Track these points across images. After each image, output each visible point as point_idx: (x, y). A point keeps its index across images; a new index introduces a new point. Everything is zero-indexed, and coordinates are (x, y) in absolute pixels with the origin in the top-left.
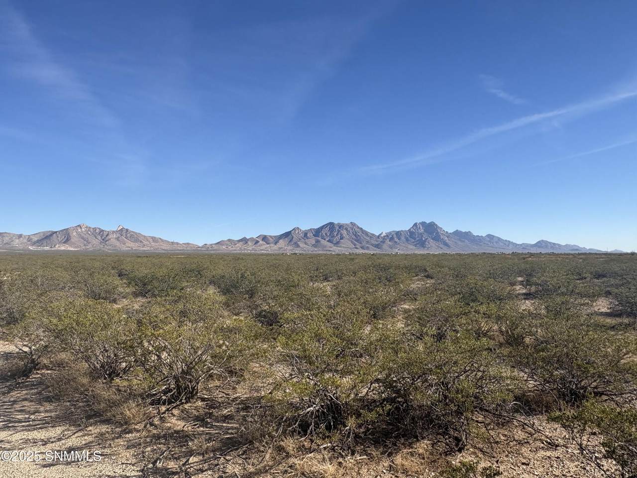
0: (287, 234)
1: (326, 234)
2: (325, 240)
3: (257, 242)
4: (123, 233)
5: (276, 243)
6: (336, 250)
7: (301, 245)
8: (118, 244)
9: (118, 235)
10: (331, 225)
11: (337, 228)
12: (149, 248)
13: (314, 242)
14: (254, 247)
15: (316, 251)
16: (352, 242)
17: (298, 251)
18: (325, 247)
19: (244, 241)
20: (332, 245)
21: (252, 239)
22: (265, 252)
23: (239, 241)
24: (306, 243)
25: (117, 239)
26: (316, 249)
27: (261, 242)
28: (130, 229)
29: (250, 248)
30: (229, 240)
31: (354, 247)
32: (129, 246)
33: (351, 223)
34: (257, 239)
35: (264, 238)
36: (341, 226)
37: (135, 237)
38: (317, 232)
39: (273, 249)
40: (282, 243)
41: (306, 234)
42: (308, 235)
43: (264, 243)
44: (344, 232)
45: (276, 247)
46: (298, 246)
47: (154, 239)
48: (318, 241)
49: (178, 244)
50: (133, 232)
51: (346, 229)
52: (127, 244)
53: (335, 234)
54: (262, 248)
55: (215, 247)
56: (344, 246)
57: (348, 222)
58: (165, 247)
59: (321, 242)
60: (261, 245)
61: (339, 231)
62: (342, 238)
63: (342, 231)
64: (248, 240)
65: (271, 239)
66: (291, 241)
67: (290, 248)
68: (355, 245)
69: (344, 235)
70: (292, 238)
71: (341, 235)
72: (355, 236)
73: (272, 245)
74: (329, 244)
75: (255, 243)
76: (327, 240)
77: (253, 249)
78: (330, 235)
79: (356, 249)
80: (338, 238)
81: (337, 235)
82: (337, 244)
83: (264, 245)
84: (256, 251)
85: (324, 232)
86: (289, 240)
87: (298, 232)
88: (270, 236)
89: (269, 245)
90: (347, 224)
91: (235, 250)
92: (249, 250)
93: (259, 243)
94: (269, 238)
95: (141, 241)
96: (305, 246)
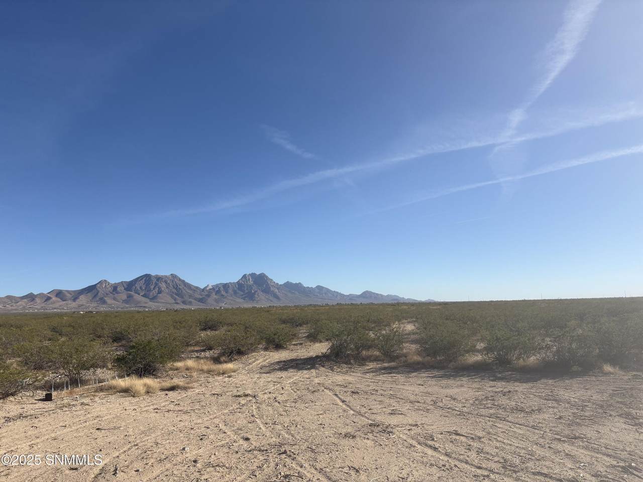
0: (91, 289)
1: (141, 288)
2: (139, 294)
3: (49, 298)
5: (75, 299)
6: (152, 305)
7: (109, 300)
10: (147, 278)
11: (155, 281)
13: (124, 297)
14: (43, 305)
15: (127, 308)
16: (172, 297)
17: (103, 308)
18: (139, 302)
19: (31, 297)
20: (148, 300)
21: (41, 295)
22: (59, 310)
23: (23, 298)
24: (115, 299)
26: (127, 306)
27: (54, 299)
29: (37, 307)
30: (8, 297)
31: (174, 302)
33: (172, 274)
34: (49, 295)
35: (59, 294)
36: (159, 278)
38: (130, 286)
39: (70, 306)
40: (83, 299)
41: (115, 288)
42: (118, 289)
43: (59, 300)
44: (163, 286)
45: (74, 305)
46: (104, 302)
48: (129, 296)
51: (166, 282)
53: (153, 287)
54: (57, 305)
56: (163, 301)
57: (168, 274)
59: (135, 297)
60: (54, 302)
61: (156, 284)
62: (160, 292)
63: (160, 284)
64: (36, 296)
65: (68, 295)
66: (95, 296)
67: (94, 304)
68: (175, 299)
69: (163, 289)
70: (97, 294)
71: (159, 288)
72: (176, 289)
73: (69, 302)
74: (144, 299)
75: (46, 301)
76: (141, 294)
77: (42, 307)
78: (145, 289)
79: (175, 305)
80: (155, 292)
81: (154, 289)
82: (153, 299)
83: (59, 302)
84: (47, 310)
85: (138, 286)
86: (93, 296)
87: (106, 286)
88: (68, 291)
89: (65, 302)
90: (166, 276)
91: (16, 310)
92: (37, 309)
93: (51, 300)
94: (66, 293)
96: (114, 302)
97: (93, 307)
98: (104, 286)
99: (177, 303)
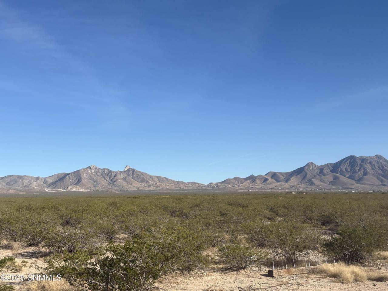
0: (299, 171)
1: (346, 169)
2: (345, 176)
3: (266, 180)
4: (130, 172)
5: (287, 181)
6: (359, 187)
7: (317, 182)
8: (125, 184)
9: (125, 175)
10: (352, 160)
11: (359, 162)
12: (154, 188)
13: (331, 179)
14: (262, 185)
15: (334, 189)
16: (378, 178)
17: (312, 189)
18: (345, 184)
19: (252, 178)
20: (354, 182)
21: (260, 177)
22: (275, 191)
23: (246, 179)
24: (322, 181)
25: (125, 179)
26: (334, 187)
27: (270, 180)
28: (137, 169)
29: (258, 187)
30: (236, 178)
31: (381, 184)
32: (136, 186)
33: (376, 155)
34: (266, 177)
35: (274, 175)
36: (363, 160)
37: (141, 177)
38: (335, 168)
39: (283, 187)
40: (294, 181)
41: (321, 170)
42: (325, 171)
43: (274, 181)
44: (368, 167)
45: (287, 185)
46: (312, 184)
47: (160, 179)
48: (336, 178)
49: (183, 183)
50: (139, 172)
51: (371, 163)
52: (134, 185)
53: (358, 168)
54: (272, 186)
55: (221, 186)
56: (369, 183)
57: (373, 155)
58: (170, 186)
59: (340, 179)
60: (270, 183)
61: (361, 166)
62: (365, 174)
63: (365, 166)
64: (256, 178)
65: (281, 177)
66: (304, 178)
67: (304, 186)
68: (382, 181)
69: (368, 170)
70: (306, 175)
71: (365, 170)
72: (382, 170)
73: (283, 183)
74: (350, 181)
75: (264, 182)
76: (347, 176)
77: (261, 187)
78: (351, 170)
79: (383, 187)
80: (361, 173)
81: (359, 170)
82: (359, 180)
83: (274, 183)
84: (265, 189)
85: (343, 168)
86: (302, 177)
87: (313, 168)
88: (281, 173)
89: (279, 183)
90: (371, 158)
91: (242, 189)
92: (257, 188)
93: (268, 181)
94: (279, 175)
95: (147, 182)
96: (321, 183)
97: (303, 187)
98: (311, 168)
99: (384, 185)
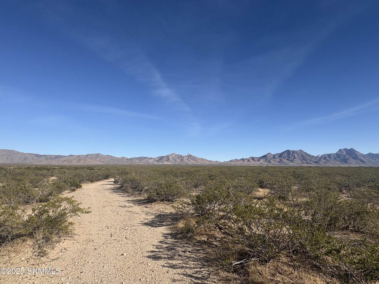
0: (265, 156)
1: (285, 156)
2: (285, 159)
3: (249, 160)
4: (189, 156)
5: (259, 161)
6: (291, 164)
7: (272, 162)
8: (187, 161)
9: (187, 157)
10: (288, 152)
11: (292, 153)
12: (200, 163)
13: (279, 160)
14: (247, 163)
15: (280, 165)
16: (301, 160)
17: (270, 165)
18: (285, 163)
19: (243, 160)
20: (289, 162)
21: (246, 159)
22: (253, 165)
23: (240, 160)
24: (274, 161)
25: (187, 159)
26: (280, 164)
27: (251, 160)
28: (192, 155)
29: (246, 163)
30: (236, 160)
31: (302, 163)
32: (192, 162)
33: (300, 150)
34: (249, 159)
35: (253, 158)
36: (294, 152)
37: (194, 158)
38: (281, 155)
39: (257, 164)
40: (262, 161)
41: (274, 156)
42: (276, 157)
43: (253, 161)
44: (296, 155)
45: (259, 163)
46: (270, 162)
47: (202, 159)
48: (281, 160)
49: (212, 161)
50: (193, 156)
51: (297, 153)
52: (191, 162)
53: (291, 156)
54: (252, 163)
55: (229, 163)
56: (296, 162)
57: (298, 150)
58: (207, 163)
59: (283, 160)
60: (251, 162)
61: (293, 154)
62: (294, 158)
66: (266, 160)
68: (302, 162)
69: (296, 157)
70: (267, 158)
71: (294, 156)
72: (302, 157)
73: (257, 162)
74: (287, 161)
78: (288, 156)
79: (303, 164)
80: (292, 158)
81: (292, 156)
82: (292, 161)
88: (256, 157)
89: (255, 162)
91: (238, 164)
94: (255, 158)
95: (197, 160)
96: (274, 162)
97: (266, 164)
98: (269, 155)
99: (303, 163)
